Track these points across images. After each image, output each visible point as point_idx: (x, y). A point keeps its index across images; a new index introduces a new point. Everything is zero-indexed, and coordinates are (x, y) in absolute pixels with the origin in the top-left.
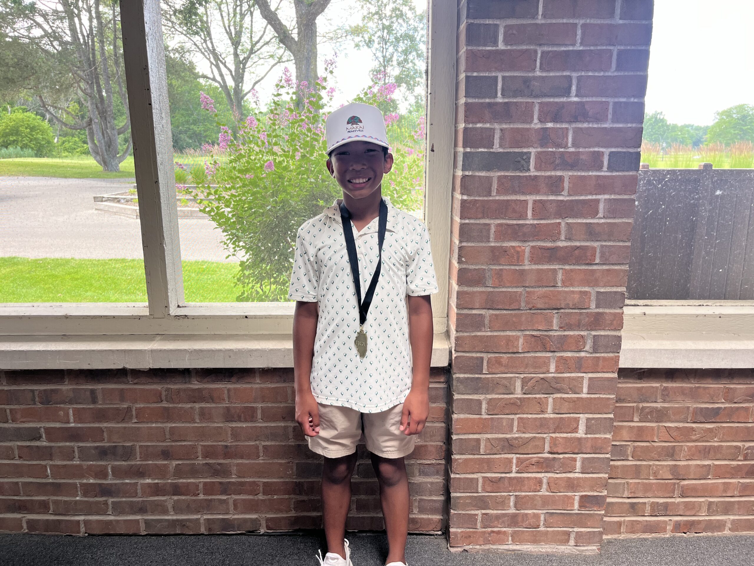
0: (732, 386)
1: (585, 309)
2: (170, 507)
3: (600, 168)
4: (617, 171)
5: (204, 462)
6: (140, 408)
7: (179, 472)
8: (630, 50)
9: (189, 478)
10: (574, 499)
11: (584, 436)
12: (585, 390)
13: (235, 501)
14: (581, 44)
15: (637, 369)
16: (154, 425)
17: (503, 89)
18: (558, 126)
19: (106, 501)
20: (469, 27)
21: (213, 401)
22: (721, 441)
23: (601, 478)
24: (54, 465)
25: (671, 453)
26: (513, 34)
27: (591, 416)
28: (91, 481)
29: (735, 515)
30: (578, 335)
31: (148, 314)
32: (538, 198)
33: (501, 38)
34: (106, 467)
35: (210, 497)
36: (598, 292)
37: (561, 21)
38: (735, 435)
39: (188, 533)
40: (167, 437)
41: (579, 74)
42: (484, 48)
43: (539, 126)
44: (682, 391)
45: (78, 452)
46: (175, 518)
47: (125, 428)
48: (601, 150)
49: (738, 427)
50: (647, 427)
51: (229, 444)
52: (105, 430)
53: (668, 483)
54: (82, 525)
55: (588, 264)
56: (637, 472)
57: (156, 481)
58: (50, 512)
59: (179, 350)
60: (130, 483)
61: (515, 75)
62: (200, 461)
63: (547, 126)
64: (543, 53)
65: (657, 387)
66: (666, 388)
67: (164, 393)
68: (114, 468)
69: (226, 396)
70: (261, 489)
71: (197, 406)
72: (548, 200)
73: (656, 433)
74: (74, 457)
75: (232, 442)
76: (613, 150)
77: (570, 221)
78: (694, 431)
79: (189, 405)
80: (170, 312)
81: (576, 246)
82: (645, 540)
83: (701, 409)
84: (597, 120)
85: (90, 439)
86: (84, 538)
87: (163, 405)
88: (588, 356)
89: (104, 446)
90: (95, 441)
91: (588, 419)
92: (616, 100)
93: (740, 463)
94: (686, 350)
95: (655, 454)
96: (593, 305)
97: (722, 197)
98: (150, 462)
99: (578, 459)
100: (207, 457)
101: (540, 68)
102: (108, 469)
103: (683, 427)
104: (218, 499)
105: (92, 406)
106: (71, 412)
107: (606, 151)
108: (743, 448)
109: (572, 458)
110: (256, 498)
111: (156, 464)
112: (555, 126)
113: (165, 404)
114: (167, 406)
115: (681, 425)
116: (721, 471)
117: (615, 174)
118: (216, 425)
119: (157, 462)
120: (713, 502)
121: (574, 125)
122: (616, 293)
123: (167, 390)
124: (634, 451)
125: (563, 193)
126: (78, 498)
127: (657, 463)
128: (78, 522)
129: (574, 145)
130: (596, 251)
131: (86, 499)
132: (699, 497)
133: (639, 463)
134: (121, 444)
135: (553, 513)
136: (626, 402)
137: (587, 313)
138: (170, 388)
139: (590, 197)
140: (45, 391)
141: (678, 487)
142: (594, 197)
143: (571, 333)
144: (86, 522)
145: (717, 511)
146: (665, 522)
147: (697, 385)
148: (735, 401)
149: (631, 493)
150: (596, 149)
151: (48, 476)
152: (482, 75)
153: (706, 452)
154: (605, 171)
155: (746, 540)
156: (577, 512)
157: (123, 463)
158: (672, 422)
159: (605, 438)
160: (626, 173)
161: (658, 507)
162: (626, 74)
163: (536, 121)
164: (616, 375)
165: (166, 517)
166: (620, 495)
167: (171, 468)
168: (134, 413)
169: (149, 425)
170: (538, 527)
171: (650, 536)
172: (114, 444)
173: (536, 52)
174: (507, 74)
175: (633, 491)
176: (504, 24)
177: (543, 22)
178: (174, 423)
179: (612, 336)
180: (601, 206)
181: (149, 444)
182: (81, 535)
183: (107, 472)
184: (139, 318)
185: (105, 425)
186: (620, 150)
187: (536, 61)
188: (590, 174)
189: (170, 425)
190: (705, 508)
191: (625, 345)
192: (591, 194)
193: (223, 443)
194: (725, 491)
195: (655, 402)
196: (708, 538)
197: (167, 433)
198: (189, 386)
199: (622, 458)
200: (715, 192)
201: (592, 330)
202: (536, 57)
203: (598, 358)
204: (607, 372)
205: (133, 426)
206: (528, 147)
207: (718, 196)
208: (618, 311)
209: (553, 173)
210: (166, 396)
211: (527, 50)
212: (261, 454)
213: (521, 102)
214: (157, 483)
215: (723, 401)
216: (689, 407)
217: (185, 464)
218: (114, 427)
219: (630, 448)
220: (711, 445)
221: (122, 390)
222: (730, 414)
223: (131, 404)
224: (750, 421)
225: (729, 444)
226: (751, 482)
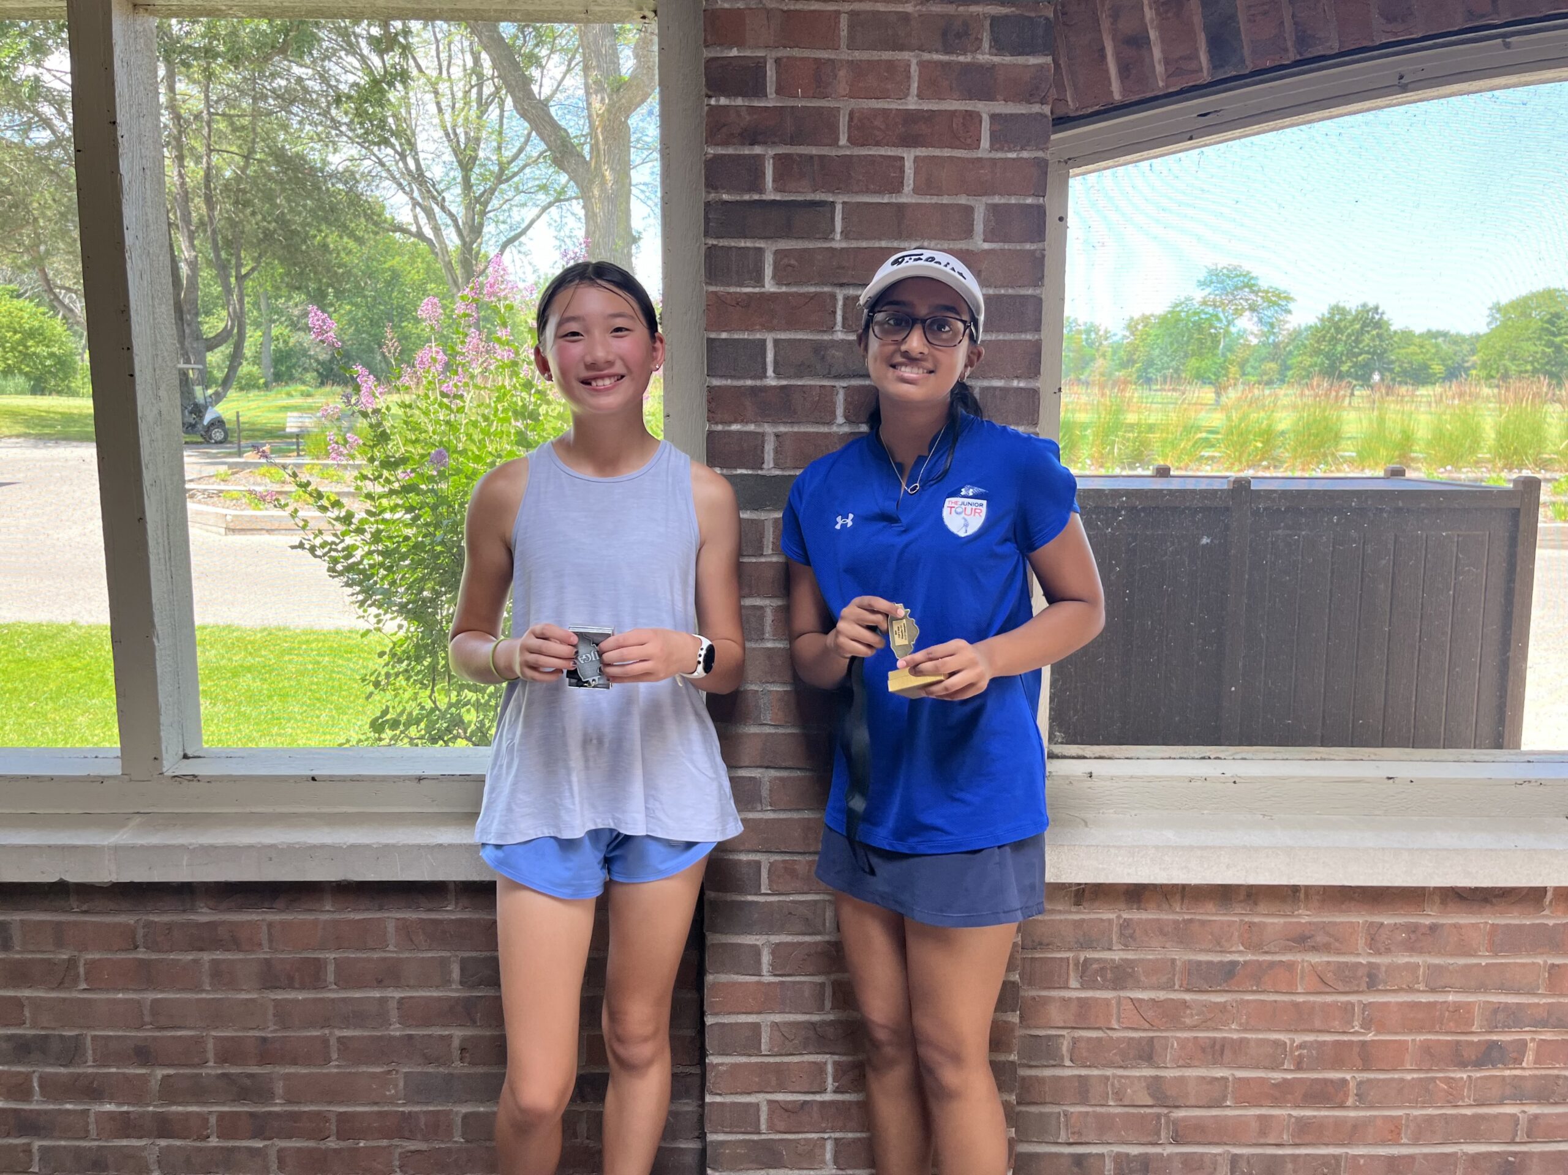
0: (1256, 919)
2: (151, 1159)
5: (219, 1071)
6: (93, 961)
7: (169, 1091)
8: (1004, 295)
9: (188, 1104)
13: (281, 1151)
15: (1069, 885)
16: (120, 996)
17: (776, 363)
19: (29, 1145)
20: (710, 253)
21: (239, 949)
22: (1245, 1030)
25: (1147, 1053)
26: (790, 265)
28: (1, 1104)
31: (120, 773)
33: (768, 271)
34: (28, 1076)
35: (231, 1144)
37: (875, 244)
38: (1271, 1016)
40: (147, 1019)
42: (738, 290)
43: (846, 429)
44: (1161, 930)
47: (64, 1000)
49: (1276, 1001)
50: (1096, 999)
51: (270, 1035)
52: (26, 1003)
53: (1147, 1114)
56: (1082, 1090)
57: (125, 1108)
59: (169, 846)
60: (74, 1112)
61: (797, 337)
62: (212, 1069)
64: (844, 300)
65: (1110, 921)
66: (1128, 923)
67: (140, 932)
68: (44, 1081)
69: (264, 936)
70: (334, 1127)
71: (206, 956)
73: (1115, 1011)
75: (275, 1031)
78: (1188, 1007)
79: (190, 957)
80: (164, 770)
83: (1199, 963)
87: (140, 956)
89: (24, 1035)
90: (6, 1025)
92: (988, 383)
93: (1289, 1076)
94: (1158, 849)
95: (1115, 1054)
97: (1211, 548)
98: (113, 1070)
100: (225, 1061)
101: (844, 327)
102: (31, 1082)
103: (1166, 1000)
104: (246, 1148)
105: (2, 955)
108: (1292, 1044)
110: (322, 1145)
111: (124, 1074)
113: (142, 954)
114: (145, 956)
115: (1162, 995)
116: (1246, 1093)
118: (244, 996)
119: (126, 1071)
120: (1241, 1156)
123: (148, 925)
124: (1073, 1048)
127: (1120, 1072)
132: (1210, 1144)
133: (1083, 1072)
134: (57, 1033)
136: (1053, 951)
138: (152, 922)
141: (1167, 1123)
147: (1187, 917)
148: (1266, 949)
149: (1073, 1133)
152: (736, 336)
153: (1216, 1052)
157: (62, 1070)
158: (1145, 989)
161: (1130, 1163)
162: (1001, 337)
163: (840, 419)
166: (1052, 1139)
167: (153, 1082)
168: (82, 970)
169: (111, 996)
172: (43, 1033)
173: (833, 297)
174: (782, 335)
175: (1076, 1129)
176: (774, 249)
177: (844, 245)
178: (162, 991)
181: (111, 1033)
183: (31, 1087)
184: (102, 780)
185: (27, 993)
187: (834, 312)
189: (151, 996)
190: (1224, 1167)
193: (257, 1033)
194: (1263, 1133)
195: (1110, 949)
197: (146, 1012)
198: (192, 917)
199: (1050, 1062)
200: (1199, 540)
202: (835, 307)
205: (80, 996)
207: (1204, 546)
210: (145, 936)
211: (816, 294)
212: (335, 1056)
213: (811, 386)
214: (128, 1113)
215: (1242, 948)
216: (1173, 961)
217: (183, 1075)
218: (42, 999)
219: (1065, 1043)
220: (1224, 1038)
221: (59, 923)
222: (1258, 975)
223: (76, 953)
224: (1299, 991)
225: (1261, 1036)
226: (1314, 1117)
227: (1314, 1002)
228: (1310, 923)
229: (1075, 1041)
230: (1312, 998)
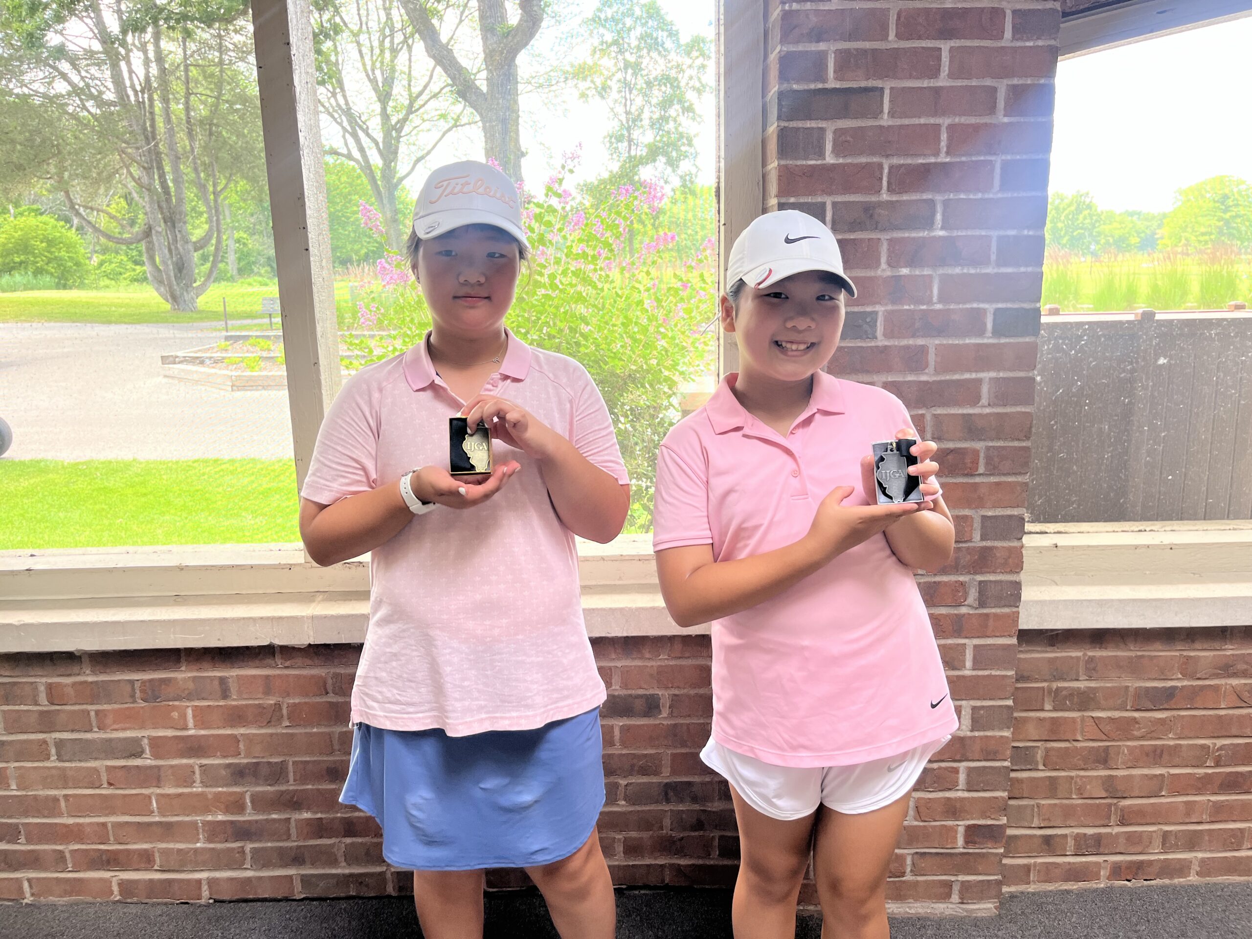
0: (1192, 654)
1: (965, 542)
2: (340, 855)
3: (981, 333)
4: (1006, 336)
6: (295, 705)
8: (1019, 160)
10: (956, 832)
11: (969, 734)
12: (969, 664)
14: (948, 153)
15: (1047, 630)
16: (315, 730)
17: (834, 221)
18: (917, 272)
19: (243, 847)
20: (783, 134)
22: (1179, 738)
23: (996, 798)
24: (163, 795)
25: (1103, 759)
26: (846, 141)
27: (978, 703)
28: (220, 818)
29: (1205, 851)
30: (956, 582)
31: (303, 562)
32: (890, 379)
33: (829, 147)
34: (242, 795)
36: (983, 517)
37: (915, 121)
38: (1200, 727)
39: (366, 895)
40: (336, 747)
41: (946, 197)
42: (804, 162)
43: (889, 273)
44: (1118, 664)
45: (200, 774)
46: (347, 871)
47: (271, 735)
48: (982, 306)
49: (1204, 715)
50: (1065, 718)
52: (241, 739)
53: (1100, 804)
54: (205, 887)
55: (967, 475)
56: (1052, 787)
57: (319, 815)
58: (156, 867)
59: (353, 615)
60: (280, 820)
61: (851, 200)
63: (901, 273)
64: (891, 168)
65: (1078, 658)
66: (1092, 659)
67: (330, 682)
68: (254, 798)
72: (905, 382)
73: (1079, 727)
74: (194, 782)
76: (1000, 306)
77: (939, 411)
78: (1137, 723)
81: (948, 449)
82: (1068, 892)
83: (1147, 689)
84: (974, 263)
85: (219, 754)
86: (208, 906)
87: (329, 700)
88: (971, 612)
89: (240, 763)
90: (225, 757)
91: (974, 708)
92: (1002, 233)
93: (1210, 771)
94: (1120, 601)
95: (1079, 760)
96: (977, 536)
97: (1168, 367)
98: (310, 787)
99: (961, 770)
101: (888, 190)
102: (245, 799)
103: (1120, 717)
105: (222, 703)
106: (190, 712)
107: (990, 308)
108: (1214, 748)
109: (953, 768)
111: (318, 790)
112: (913, 273)
113: (332, 698)
114: (334, 700)
115: (1117, 714)
116: (1179, 786)
117: (1003, 340)
119: (320, 787)
120: (1171, 832)
121: (941, 271)
122: (1010, 517)
123: (336, 676)
124: (1046, 755)
125: (927, 371)
126: (198, 845)
127: (1082, 773)
128: (199, 882)
129: (940, 300)
130: (979, 456)
131: (212, 846)
132: (1147, 824)
133: (1054, 774)
134: (265, 760)
135: (925, 853)
136: (1032, 682)
137: (968, 548)
138: (339, 674)
139: (967, 376)
140: (151, 681)
141: (1116, 810)
142: (974, 376)
143: (945, 579)
144: (211, 882)
145: (1177, 845)
146: (1097, 864)
147: (1139, 653)
148: (1198, 676)
149: (1044, 820)
150: (975, 305)
151: (153, 812)
152: (801, 200)
153: (1157, 756)
154: (989, 338)
155: (1222, 890)
156: (962, 850)
157: (270, 788)
158: (1103, 710)
159: (1002, 737)
160: (1021, 340)
161: (1085, 841)
162: (1015, 195)
163: (884, 265)
164: (1014, 641)
165: (334, 871)
166: (1026, 824)
168: (285, 712)
169: (308, 730)
170: (903, 874)
171: (1075, 887)
172: (254, 761)
173: (880, 166)
174: (839, 199)
175: (1047, 817)
176: (833, 128)
177: (890, 123)
178: (346, 726)
179: (1007, 582)
180: (985, 389)
181: (308, 759)
182: (203, 901)
183: (245, 803)
184: (290, 567)
185: (242, 731)
186: (1009, 305)
187: (881, 179)
188: (967, 341)
189: (339, 729)
190: (1157, 842)
191: (1028, 594)
192: (970, 371)
194: (1188, 814)
195: (1077, 680)
196: (1164, 888)
197: (336, 742)
199: (1029, 767)
200: (1156, 360)
201: (975, 573)
202: (882, 174)
203: (987, 615)
204: (1001, 636)
205: (284, 731)
206: (874, 303)
207: (1161, 366)
208: (1015, 544)
209: (911, 342)
210: (334, 685)
211: (867, 164)
213: (861, 239)
214: (321, 819)
215: (1180, 676)
216: (1127, 687)
218: (254, 735)
219: (1040, 752)
220: (1163, 745)
221: (267, 677)
222: (1192, 697)
223: (280, 699)
224: (1222, 706)
225: (1191, 742)
226: (1227, 800)
227: (1233, 715)
228: (1233, 655)
229: (1047, 750)
230: (1231, 712)
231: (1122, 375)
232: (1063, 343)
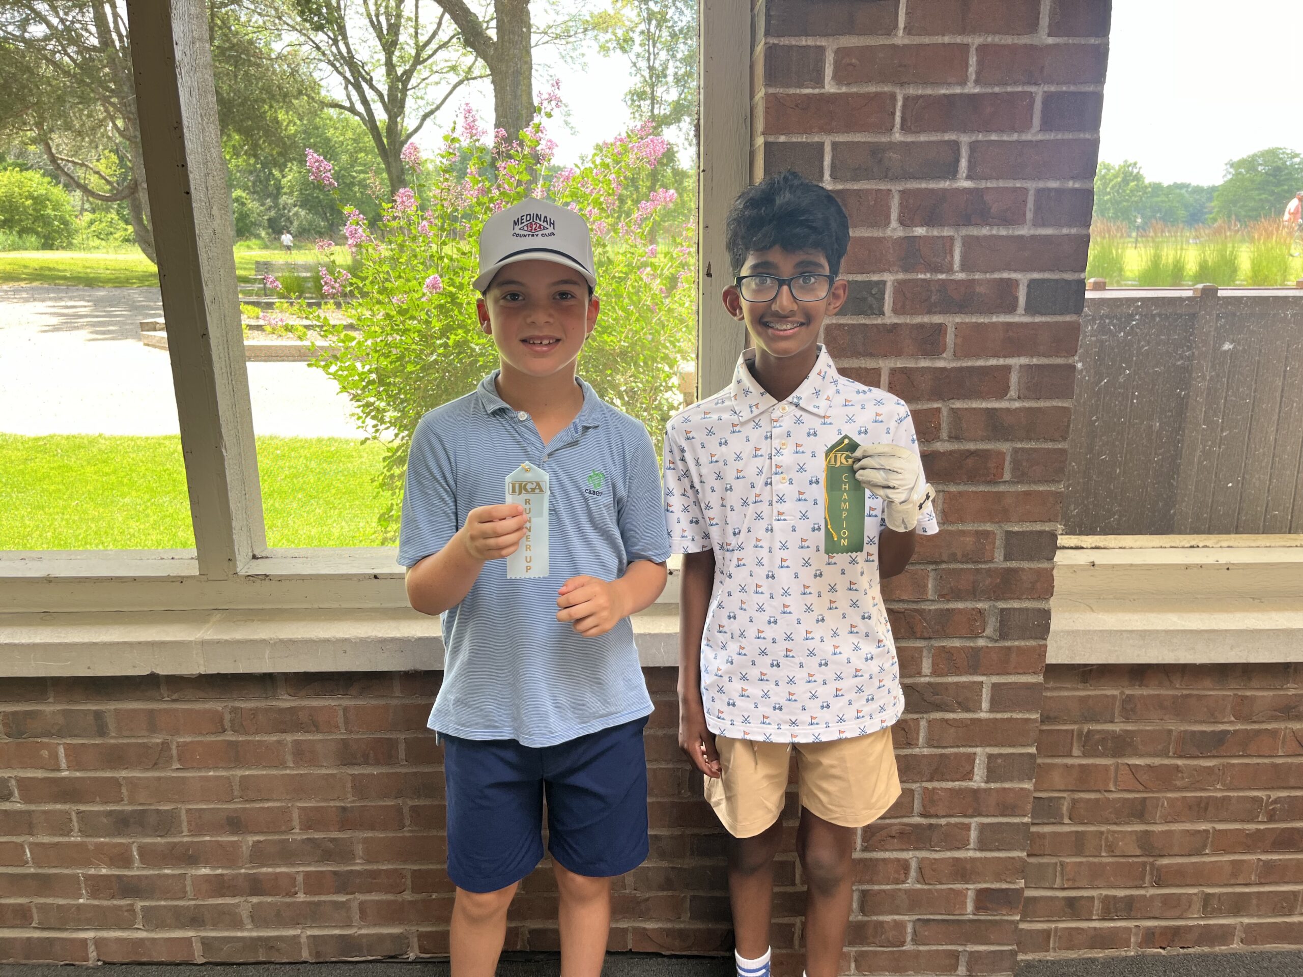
0: (1248, 693)
1: (985, 562)
2: (245, 914)
3: (1012, 308)
4: (1042, 314)
5: (305, 837)
6: (186, 744)
7: (259, 855)
8: (1065, 92)
9: (279, 866)
10: (966, 896)
11: (983, 785)
12: (985, 705)
13: (362, 903)
14: (977, 82)
15: (1079, 665)
16: (211, 773)
17: (833, 167)
18: (935, 232)
19: (132, 905)
20: (770, 51)
21: (318, 730)
22: (1228, 790)
23: (1013, 858)
24: (37, 844)
25: (1139, 811)
26: (851, 64)
27: (995, 751)
28: (104, 871)
29: (1252, 916)
30: (973, 609)
31: (198, 574)
32: (899, 365)
33: (829, 71)
34: (128, 847)
35: (316, 899)
36: (1008, 533)
37: (939, 40)
38: (1254, 777)
39: (278, 960)
40: (236, 793)
41: (974, 138)
42: (798, 91)
43: (900, 233)
44: (1160, 704)
45: (78, 822)
46: (254, 934)
47: (159, 778)
48: (1014, 276)
49: (1258, 764)
50: (1096, 766)
51: (349, 805)
52: (123, 782)
53: (1134, 863)
54: (91, 948)
55: (989, 483)
56: (1078, 843)
57: (219, 871)
58: (34, 925)
59: (251, 640)
60: (173, 876)
61: (856, 140)
62: (298, 835)
63: (916, 234)
64: (906, 99)
65: (1114, 697)
66: (1130, 698)
67: (227, 717)
68: (142, 850)
69: (340, 720)
70: (409, 882)
71: (289, 738)
72: (917, 368)
73: (1112, 775)
74: (72, 830)
75: (353, 801)
76: (1036, 276)
77: (958, 404)
78: (1180, 771)
79: (274, 738)
80: (238, 570)
81: (968, 451)
82: (1093, 960)
83: (1193, 733)
84: (1006, 221)
85: (98, 799)
86: (97, 968)
87: (228, 738)
88: (990, 645)
89: (123, 811)
90: (106, 803)
91: (990, 757)
92: (1041, 185)
93: (1262, 827)
94: (1167, 632)
95: (1110, 813)
96: (999, 555)
97: (1232, 353)
98: (208, 838)
99: (973, 827)
100: (310, 828)
101: (902, 128)
102: (131, 851)
103: (1161, 765)
104: (331, 901)
105: (98, 741)
106: (61, 751)
107: (1023, 278)
108: (1268, 800)
109: (963, 824)
110: (399, 898)
111: (218, 842)
112: (930, 234)
113: (230, 736)
114: (233, 738)
115: (1157, 761)
116: (1224, 842)
117: (1038, 319)
118: (324, 771)
119: (220, 839)
120: (1213, 895)
121: (965, 231)
122: (1041, 533)
123: (234, 710)
124: (1073, 807)
125: (944, 355)
126: (81, 901)
127: (1114, 828)
128: (84, 941)
129: (963, 268)
130: (1004, 460)
131: (96, 902)
132: (1187, 885)
133: (1080, 828)
134: (153, 807)
135: (928, 920)
136: (1059, 723)
137: (989, 570)
138: (238, 708)
139: (993, 362)
140: (14, 714)
141: (1152, 870)
142: (1002, 362)
143: (960, 605)
144: (98, 942)
145: (1220, 909)
146: (1128, 929)
147: (1185, 692)
148: (1254, 719)
149: (1068, 880)
150: (1005, 275)
151: (27, 862)
152: (794, 140)
153: (1201, 809)
154: (1020, 315)
155: (1270, 960)
156: (971, 917)
157: (159, 840)
158: (1141, 756)
159: (1022, 789)
160: (1060, 319)
161: (1115, 904)
162: (1059, 136)
163: (894, 223)
164: (1040, 679)
165: (239, 934)
166: (1047, 885)
167: (244, 848)
168: (174, 752)
169: (203, 774)
170: (903, 944)
171: (1101, 955)
172: (140, 808)
173: (893, 97)
174: (841, 138)
175: (1071, 877)
176: (835, 47)
177: (906, 41)
178: (249, 768)
179: (1033, 609)
180: (1014, 378)
181: (204, 807)
182: (90, 963)
183: (132, 855)
184: (181, 580)
185: (124, 774)
186: (1047, 275)
187: (893, 114)
188: (995, 319)
189: (240, 773)
190: (1197, 905)
191: (1058, 623)
192: (996, 356)
193: (338, 804)
194: (1234, 875)
195: (1112, 722)
196: (1203, 957)
197: (236, 788)
198: (274, 703)
199: (1052, 820)
200: (1221, 345)
201: (997, 599)
202: (894, 107)
203: (1009, 648)
204: (1025, 673)
205: (174, 775)
206: (881, 271)
207: (1226, 352)
208: (1045, 565)
209: (926, 319)
210: (232, 721)
211: (877, 94)
212: (407, 822)
213: (867, 191)
214: (222, 875)
215: (1233, 719)
216: (1170, 731)
217: (270, 840)
218: (139, 778)
219: (1066, 804)
220: (1210, 797)
221: (152, 711)
222: (1245, 742)
223: (167, 737)
224: (1280, 754)
225: (1241, 794)
226: (1280, 860)
227: (1292, 763)
228: (1295, 695)
229: (1074, 802)
230: (1289, 760)
231: (1179, 363)
232: (1111, 323)
